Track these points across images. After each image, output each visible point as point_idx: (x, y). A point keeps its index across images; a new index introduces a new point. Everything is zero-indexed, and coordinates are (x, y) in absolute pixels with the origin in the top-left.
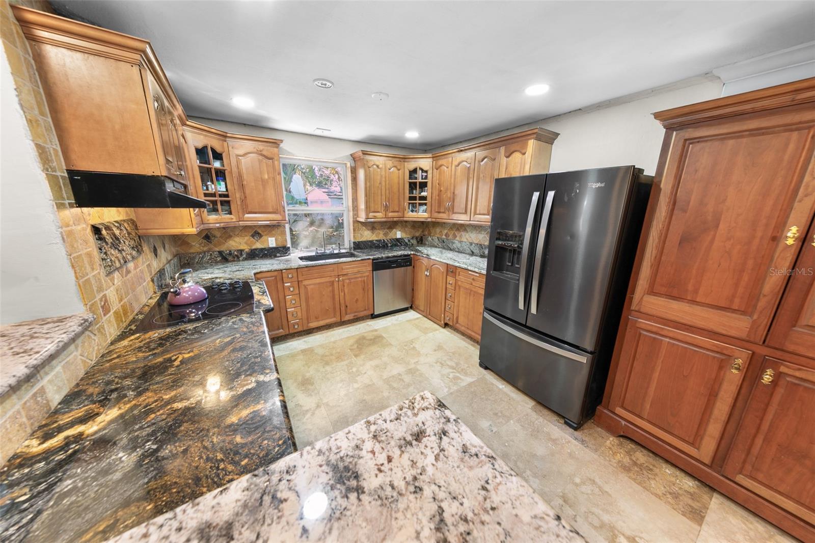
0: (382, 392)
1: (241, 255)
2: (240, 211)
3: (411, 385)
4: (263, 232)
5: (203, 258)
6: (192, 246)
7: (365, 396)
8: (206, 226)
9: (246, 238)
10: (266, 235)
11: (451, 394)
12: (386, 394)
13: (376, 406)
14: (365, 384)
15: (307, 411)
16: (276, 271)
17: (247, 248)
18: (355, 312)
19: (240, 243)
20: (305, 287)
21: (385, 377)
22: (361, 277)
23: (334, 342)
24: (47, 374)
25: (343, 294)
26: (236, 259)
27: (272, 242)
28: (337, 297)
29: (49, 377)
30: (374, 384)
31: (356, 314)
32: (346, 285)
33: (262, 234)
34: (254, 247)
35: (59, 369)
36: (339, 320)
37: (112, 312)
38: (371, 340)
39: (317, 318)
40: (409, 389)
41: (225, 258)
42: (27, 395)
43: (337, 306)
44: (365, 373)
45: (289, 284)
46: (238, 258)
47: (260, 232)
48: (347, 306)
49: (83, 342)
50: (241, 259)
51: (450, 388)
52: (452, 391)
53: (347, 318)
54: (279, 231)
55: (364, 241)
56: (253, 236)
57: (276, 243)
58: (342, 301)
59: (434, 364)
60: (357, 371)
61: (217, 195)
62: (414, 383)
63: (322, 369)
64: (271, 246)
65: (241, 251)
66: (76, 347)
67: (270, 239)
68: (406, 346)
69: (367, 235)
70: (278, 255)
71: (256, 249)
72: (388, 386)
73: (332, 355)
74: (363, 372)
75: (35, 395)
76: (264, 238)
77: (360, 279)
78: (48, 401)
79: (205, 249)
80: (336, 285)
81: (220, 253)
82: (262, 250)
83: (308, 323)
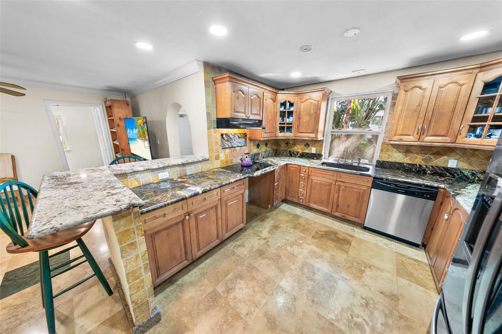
0: (293, 264)
1: (298, 154)
2: (296, 132)
3: (314, 282)
4: (310, 144)
5: (283, 152)
6: (281, 147)
7: (284, 256)
8: (277, 138)
9: (302, 146)
10: (311, 146)
11: (332, 324)
12: (293, 267)
13: (280, 265)
14: (293, 252)
15: (260, 236)
16: (298, 165)
17: (300, 151)
18: (345, 214)
19: (299, 149)
20: (312, 180)
21: (307, 261)
22: (357, 189)
23: (315, 223)
24: (188, 167)
25: (337, 195)
26: (295, 156)
27: (313, 150)
28: (332, 196)
29: (188, 168)
30: (297, 257)
31: (345, 215)
32: (341, 190)
33: (310, 145)
34: (304, 152)
35: (193, 167)
36: (330, 212)
37: (220, 160)
38: (338, 238)
39: (315, 203)
40: (309, 282)
41: (291, 155)
42: (181, 168)
43: (331, 201)
44: (303, 248)
45: (303, 175)
46: (296, 156)
47: (309, 144)
48: (338, 206)
49: (203, 164)
50: (297, 156)
51: (338, 321)
52: (336, 324)
53: (337, 214)
54: (318, 144)
55: (392, 162)
56: (305, 145)
57: (316, 151)
58: (335, 200)
59: (359, 297)
60: (301, 244)
61: (286, 124)
62: (318, 284)
63: (289, 229)
64: (312, 152)
65: (298, 152)
66: (201, 164)
67: (313, 148)
68: (357, 263)
69: (397, 157)
70: (315, 158)
71: (305, 153)
72: (301, 266)
73: (303, 226)
74: (302, 247)
75: (183, 170)
76: (310, 147)
77: (356, 190)
78: (186, 173)
79: (285, 149)
80: (333, 187)
81: (290, 151)
82: (307, 153)
83: (309, 203)
